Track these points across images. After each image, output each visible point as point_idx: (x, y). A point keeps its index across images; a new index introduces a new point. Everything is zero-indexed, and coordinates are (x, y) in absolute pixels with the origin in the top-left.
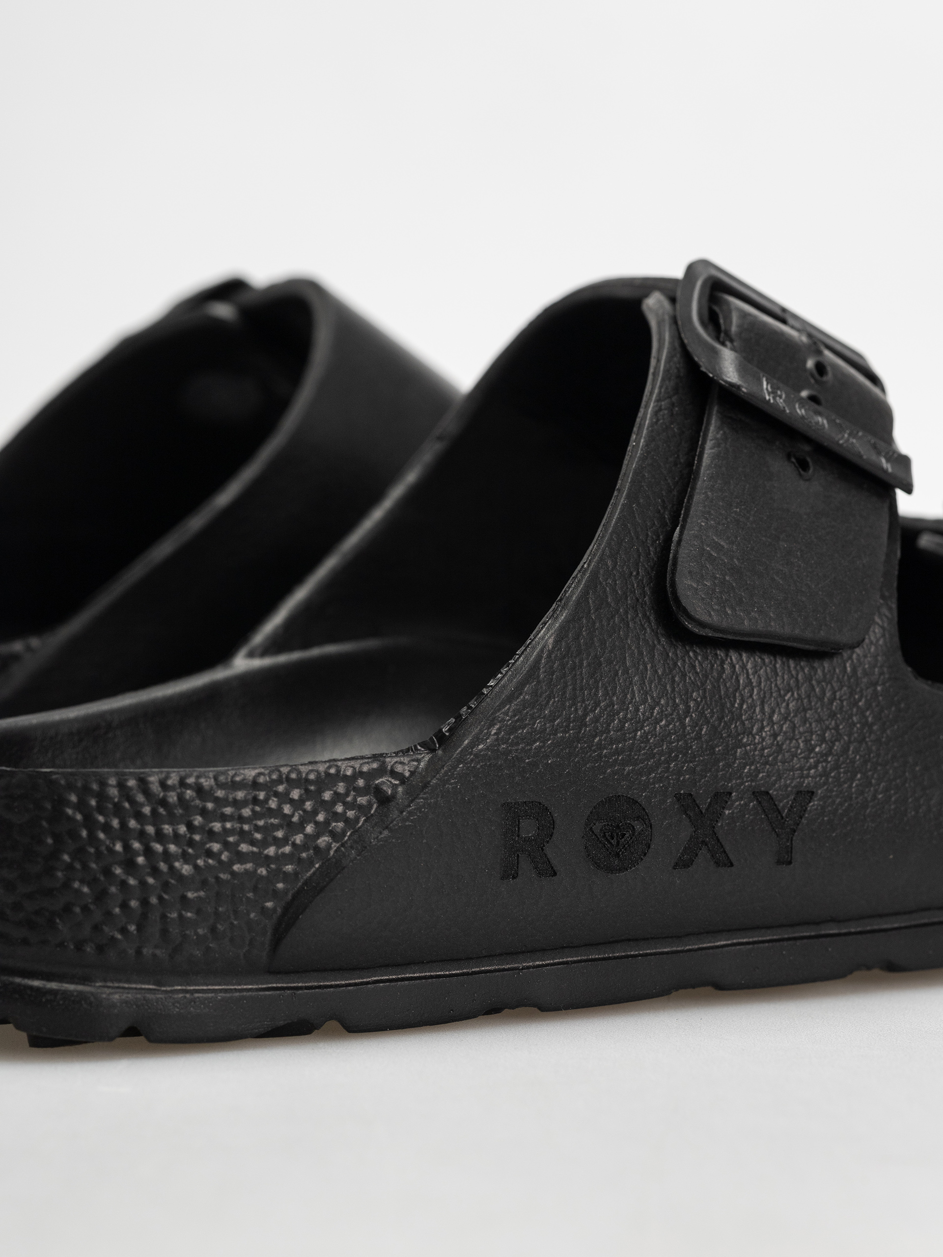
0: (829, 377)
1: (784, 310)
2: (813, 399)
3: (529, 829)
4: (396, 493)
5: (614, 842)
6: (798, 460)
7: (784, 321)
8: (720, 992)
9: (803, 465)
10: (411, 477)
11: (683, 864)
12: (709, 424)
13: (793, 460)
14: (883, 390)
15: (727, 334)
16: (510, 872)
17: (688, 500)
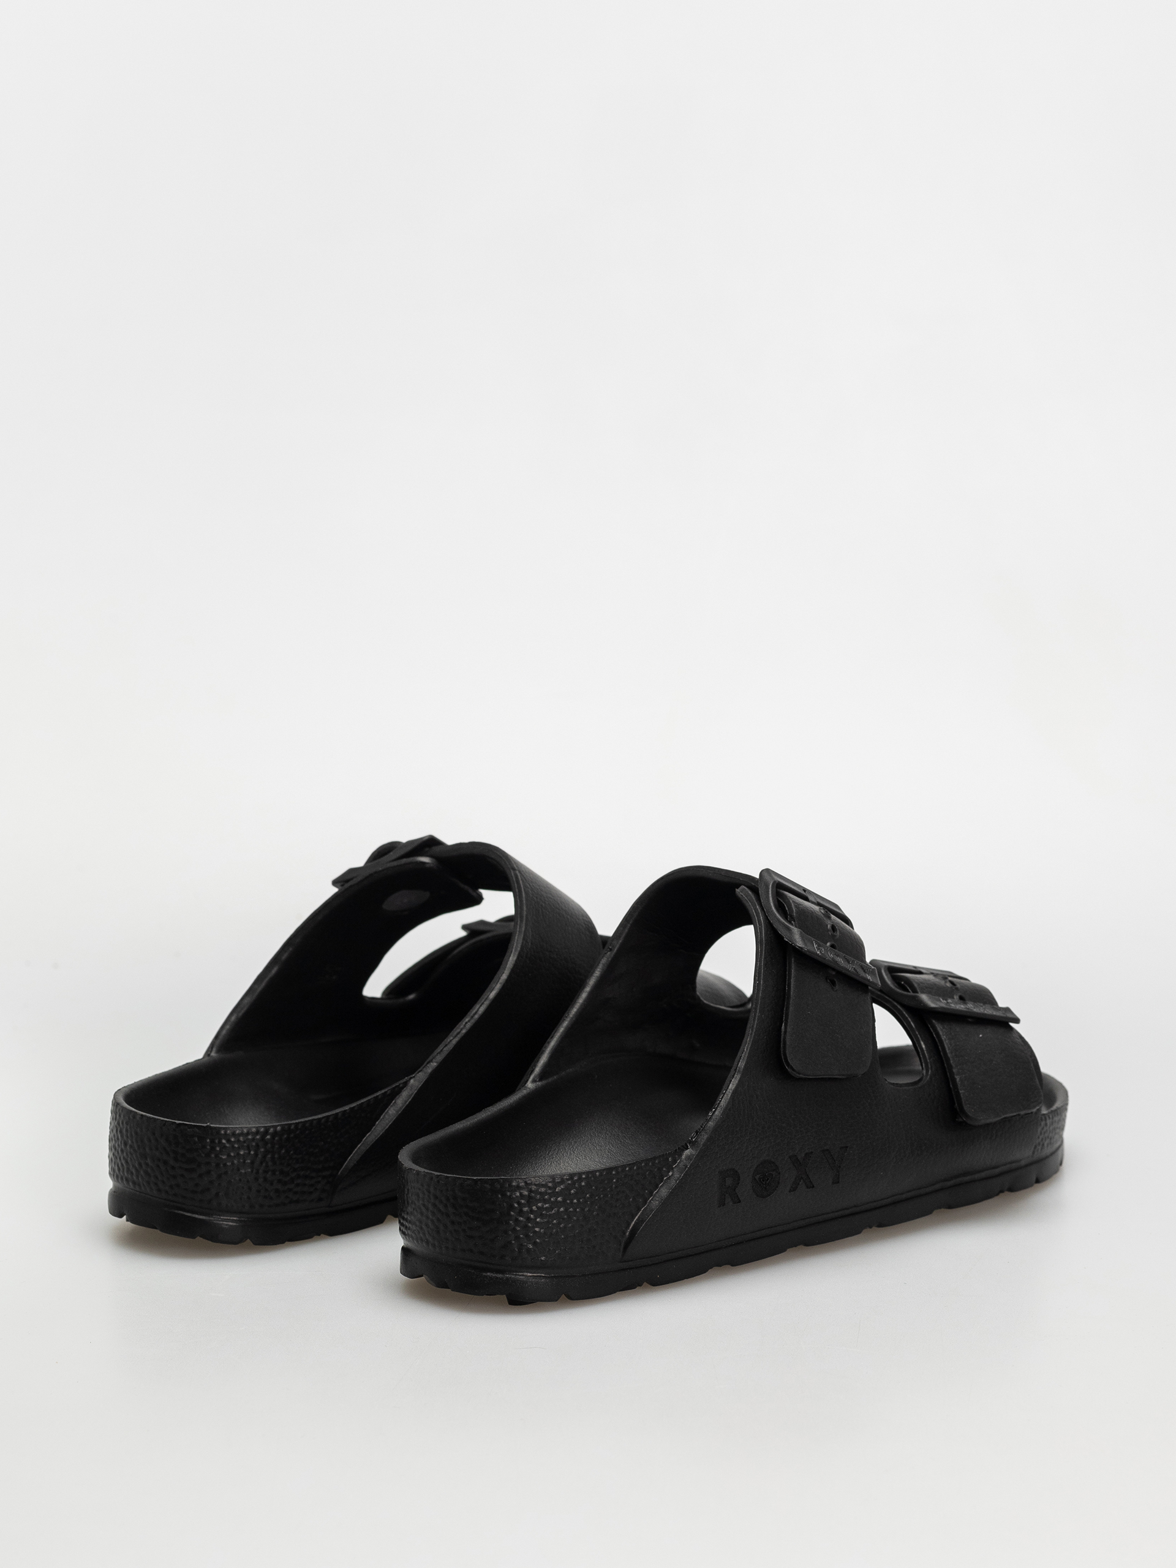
0: (838, 934)
1: (805, 890)
2: (832, 946)
3: (729, 1182)
4: (592, 982)
5: (764, 1183)
6: (830, 980)
7: (806, 899)
8: (806, 1247)
9: (833, 983)
10: (597, 973)
11: (793, 1189)
12: (790, 967)
13: (829, 981)
14: (852, 927)
15: (792, 917)
16: (722, 1204)
17: (786, 1009)
